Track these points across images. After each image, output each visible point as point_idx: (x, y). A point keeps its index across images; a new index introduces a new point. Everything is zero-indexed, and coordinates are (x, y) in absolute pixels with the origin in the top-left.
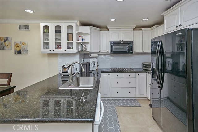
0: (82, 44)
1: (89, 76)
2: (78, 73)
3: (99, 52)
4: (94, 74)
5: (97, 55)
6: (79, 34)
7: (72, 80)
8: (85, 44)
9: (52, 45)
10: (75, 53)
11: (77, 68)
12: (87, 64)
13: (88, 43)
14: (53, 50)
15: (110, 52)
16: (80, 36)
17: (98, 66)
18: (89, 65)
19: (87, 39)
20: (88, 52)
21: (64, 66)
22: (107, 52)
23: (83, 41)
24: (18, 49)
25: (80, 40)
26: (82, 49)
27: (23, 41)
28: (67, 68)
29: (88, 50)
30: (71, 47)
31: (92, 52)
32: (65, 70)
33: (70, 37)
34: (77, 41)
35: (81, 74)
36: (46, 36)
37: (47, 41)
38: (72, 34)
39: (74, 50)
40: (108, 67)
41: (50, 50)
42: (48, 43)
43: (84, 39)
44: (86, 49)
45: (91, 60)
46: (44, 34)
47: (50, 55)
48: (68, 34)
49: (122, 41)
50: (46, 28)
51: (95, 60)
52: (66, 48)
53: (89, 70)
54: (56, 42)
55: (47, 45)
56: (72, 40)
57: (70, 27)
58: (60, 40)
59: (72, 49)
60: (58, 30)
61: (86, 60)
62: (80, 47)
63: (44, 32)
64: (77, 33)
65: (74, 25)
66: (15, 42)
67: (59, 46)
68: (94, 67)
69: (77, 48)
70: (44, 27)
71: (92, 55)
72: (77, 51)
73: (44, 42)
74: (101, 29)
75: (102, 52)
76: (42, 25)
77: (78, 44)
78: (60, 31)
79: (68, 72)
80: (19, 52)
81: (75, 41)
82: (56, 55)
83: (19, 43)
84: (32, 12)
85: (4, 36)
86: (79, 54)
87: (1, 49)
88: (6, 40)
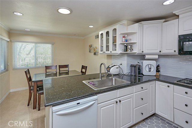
0: (125, 45)
2: (124, 74)
3: (159, 52)
5: (157, 57)
8: (131, 45)
12: (135, 67)
13: (136, 43)
14: (105, 52)
16: (124, 37)
19: (133, 39)
20: (135, 53)
22: (174, 52)
23: (126, 41)
24: (95, 52)
25: (124, 41)
26: (125, 50)
27: (96, 46)
29: (136, 51)
31: (144, 52)
38: (116, 36)
41: (103, 52)
42: (103, 47)
43: (131, 39)
45: (145, 63)
48: (113, 37)
51: (154, 63)
52: (112, 50)
57: (114, 30)
58: (109, 43)
59: (116, 50)
63: (101, 38)
64: (119, 34)
65: (117, 27)
68: (150, 71)
71: (147, 57)
72: (120, 52)
73: (101, 46)
74: (164, 20)
76: (100, 33)
78: (109, 36)
80: (95, 54)
83: (95, 48)
84: (93, 27)
85: (90, 44)
86: (126, 55)
87: (90, 52)
88: (91, 46)
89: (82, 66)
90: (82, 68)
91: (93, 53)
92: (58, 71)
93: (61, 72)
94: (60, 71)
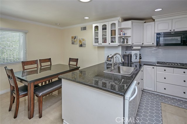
0: (123, 38)
1: (131, 66)
2: (120, 63)
3: (142, 44)
4: (136, 66)
5: (140, 48)
6: (121, 30)
7: (114, 67)
8: (127, 38)
9: (100, 40)
10: (117, 46)
11: (119, 59)
12: (128, 56)
13: (130, 37)
14: (101, 44)
15: (155, 44)
16: (122, 31)
17: (141, 58)
18: (131, 57)
19: (129, 33)
20: (130, 45)
21: (108, 56)
22: (152, 44)
23: (124, 35)
24: (81, 44)
25: (122, 34)
26: (123, 42)
27: (83, 38)
28: (111, 58)
29: (130, 43)
30: (114, 41)
31: (134, 44)
32: (109, 60)
33: (113, 32)
34: (119, 36)
35: (123, 64)
36: (96, 34)
37: (97, 37)
38: (115, 30)
39: (117, 43)
40: (154, 60)
41: (99, 44)
42: (98, 39)
43: (126, 33)
44: (127, 42)
45: (133, 53)
46: (95, 32)
47: (99, 47)
48: (111, 31)
49: (173, 31)
50: (97, 27)
51: (138, 52)
52: (110, 42)
53: (131, 61)
54: (103, 38)
55: (97, 40)
56: (115, 35)
57: (113, 25)
58: (106, 35)
59: (115, 42)
60: (104, 28)
61: (128, 52)
62: (122, 40)
63: (95, 31)
64: (118, 29)
65: (116, 22)
66: (79, 39)
67: (105, 40)
68: (136, 59)
69: (120, 42)
70: (95, 27)
71: (134, 48)
72: (119, 44)
73: (95, 38)
74: (145, 21)
75: (146, 44)
76: (94, 25)
77: (120, 38)
78: (106, 29)
79: (111, 61)
80: (81, 46)
81: (117, 36)
82: (103, 47)
83: (81, 39)
84: (88, 18)
85: (74, 36)
86: (121, 46)
87: (73, 43)
88: (75, 38)
89: (70, 58)
90: (70, 61)
91: (78, 45)
92: (39, 67)
93: (42, 68)
94: (41, 66)
